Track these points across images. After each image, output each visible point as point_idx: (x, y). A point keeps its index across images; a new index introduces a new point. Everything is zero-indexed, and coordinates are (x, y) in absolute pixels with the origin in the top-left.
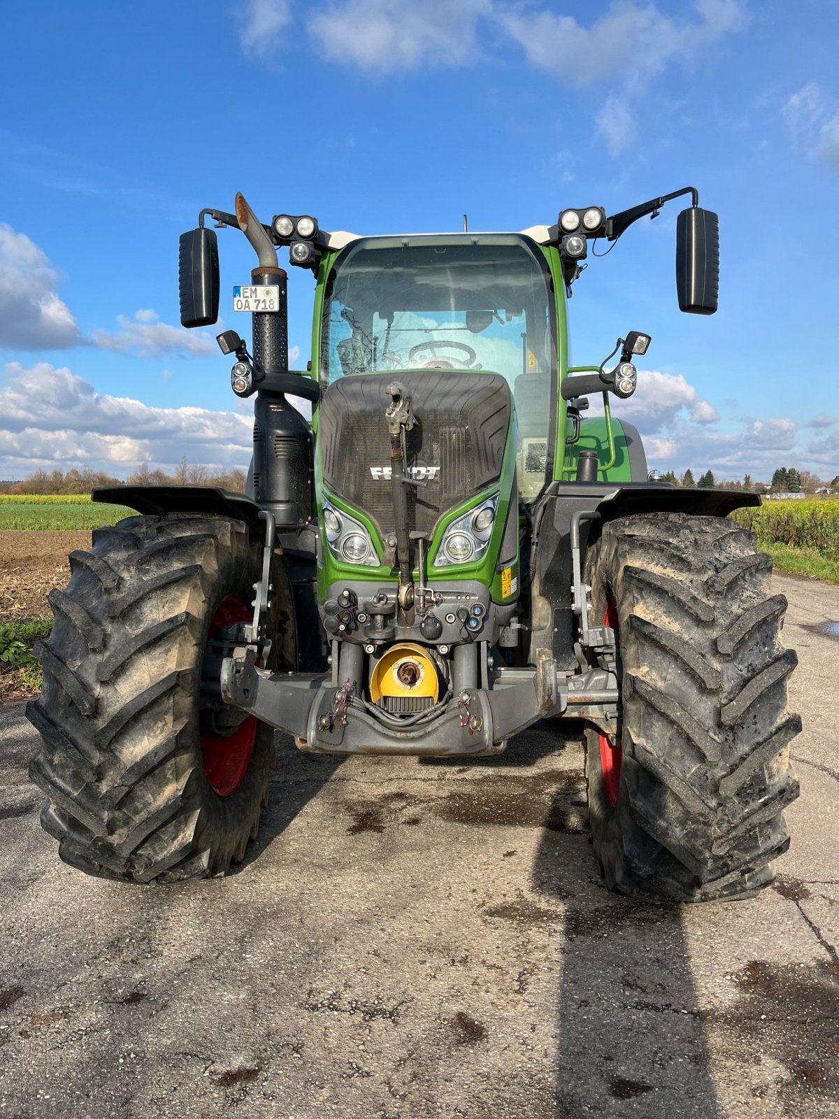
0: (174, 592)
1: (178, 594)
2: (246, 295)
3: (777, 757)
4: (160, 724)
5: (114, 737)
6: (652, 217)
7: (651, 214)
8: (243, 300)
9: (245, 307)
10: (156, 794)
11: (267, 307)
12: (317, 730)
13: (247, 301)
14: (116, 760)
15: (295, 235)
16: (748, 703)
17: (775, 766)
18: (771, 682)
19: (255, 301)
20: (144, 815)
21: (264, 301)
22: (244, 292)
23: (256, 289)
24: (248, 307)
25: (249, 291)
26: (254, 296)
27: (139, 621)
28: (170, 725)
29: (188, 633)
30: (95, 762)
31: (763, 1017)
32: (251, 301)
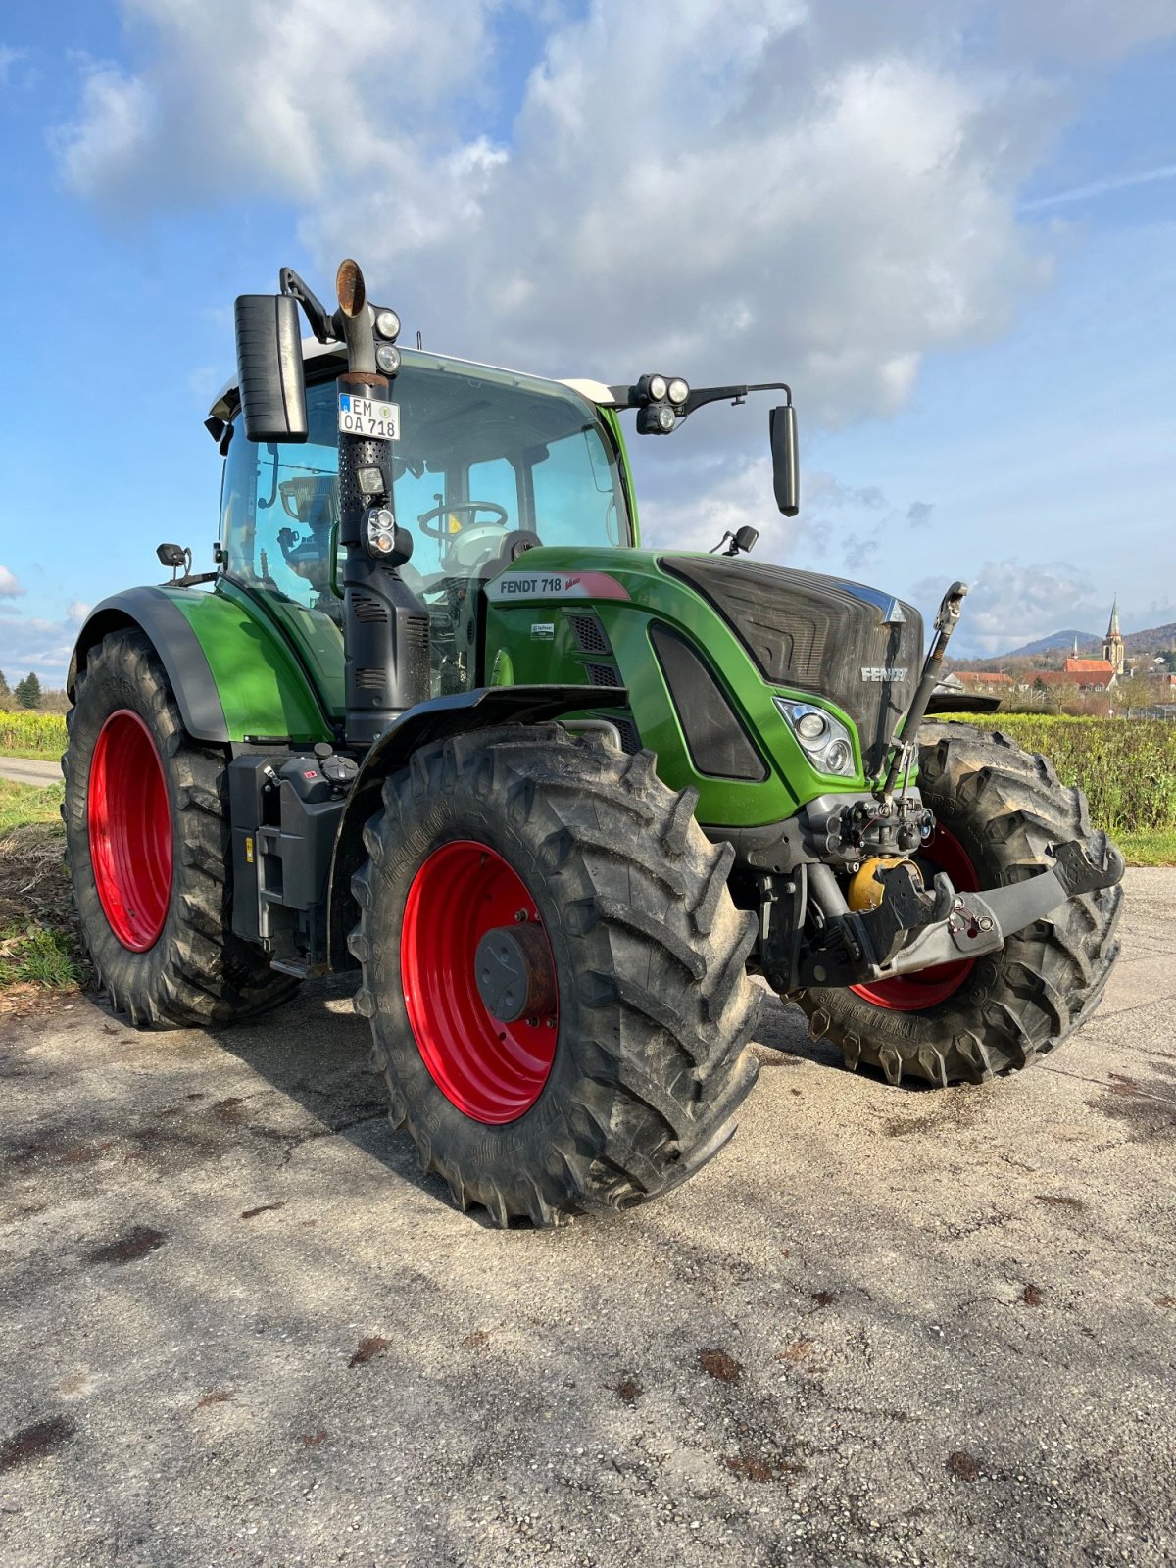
2: (357, 409)
6: (733, 404)
7: (734, 400)
8: (354, 417)
9: (357, 427)
11: (385, 432)
13: (358, 418)
19: (370, 420)
21: (381, 423)
22: (355, 405)
23: (370, 405)
24: (361, 427)
25: (361, 404)
26: (367, 413)
32: (365, 419)
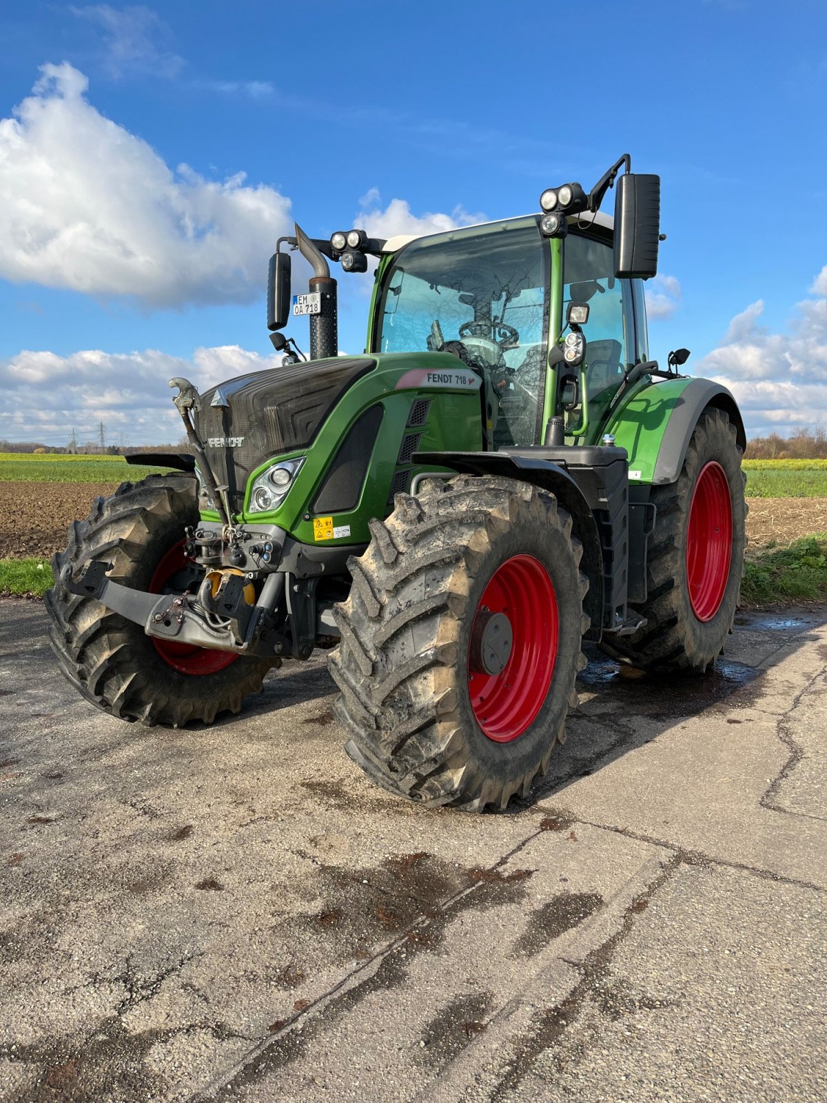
0: (124, 525)
1: (127, 526)
3: (422, 680)
4: (98, 611)
5: (71, 616)
10: (99, 656)
12: (151, 622)
14: (76, 630)
15: (347, 247)
16: (393, 631)
17: (420, 687)
18: (415, 615)
20: (95, 669)
27: (98, 543)
28: (104, 612)
29: (123, 553)
30: (66, 631)
31: (365, 881)
